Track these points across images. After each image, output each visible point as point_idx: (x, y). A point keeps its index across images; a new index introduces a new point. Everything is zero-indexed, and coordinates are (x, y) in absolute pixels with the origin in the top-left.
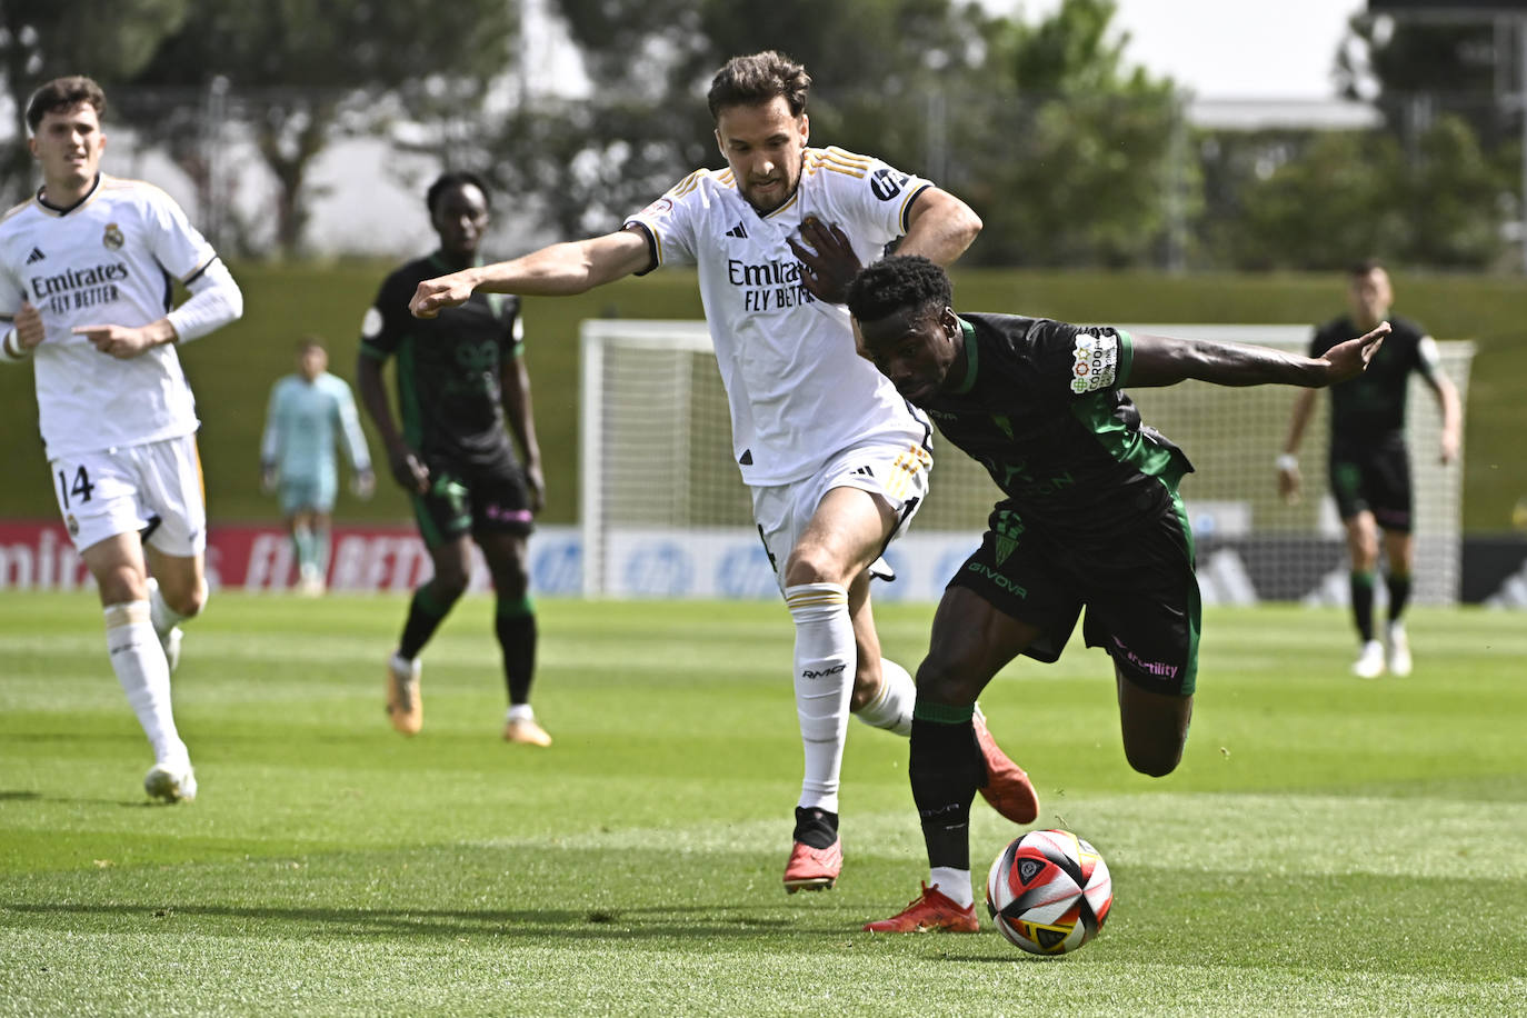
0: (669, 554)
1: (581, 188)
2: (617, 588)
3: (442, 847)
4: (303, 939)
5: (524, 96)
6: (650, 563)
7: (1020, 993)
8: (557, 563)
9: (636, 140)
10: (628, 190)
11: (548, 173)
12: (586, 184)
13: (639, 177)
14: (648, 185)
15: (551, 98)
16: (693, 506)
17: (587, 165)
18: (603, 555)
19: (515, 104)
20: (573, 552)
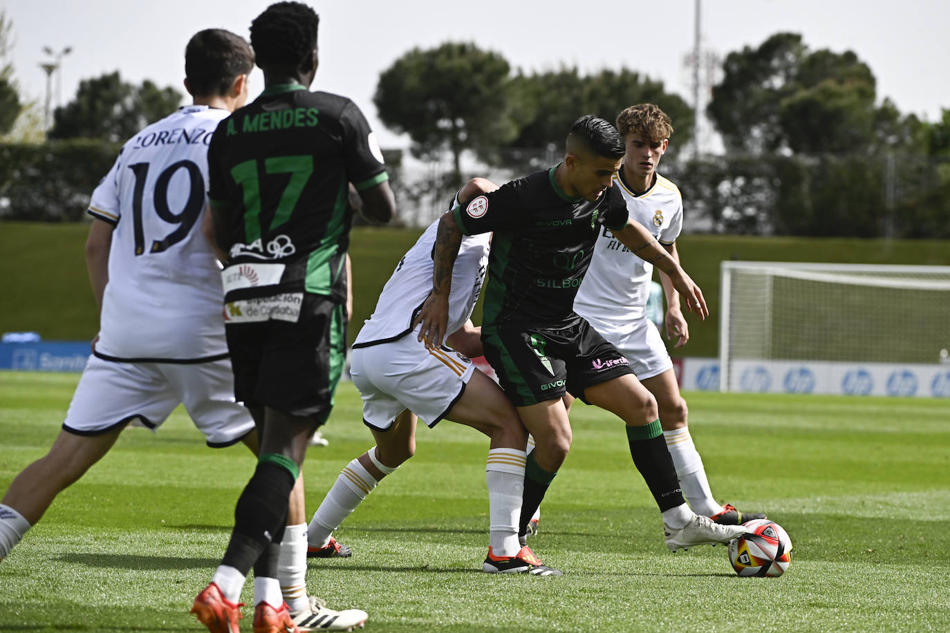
0: (761, 371)
1: (723, 197)
2: (736, 387)
3: (644, 509)
4: (576, 551)
5: (696, 154)
6: (752, 376)
7: (914, 581)
8: (708, 375)
9: (749, 177)
10: (744, 199)
11: (707, 192)
12: (725, 196)
13: (749, 194)
14: (754, 197)
15: (709, 155)
16: (773, 349)
17: (725, 187)
18: (729, 371)
19: (693, 157)
20: (716, 370)
